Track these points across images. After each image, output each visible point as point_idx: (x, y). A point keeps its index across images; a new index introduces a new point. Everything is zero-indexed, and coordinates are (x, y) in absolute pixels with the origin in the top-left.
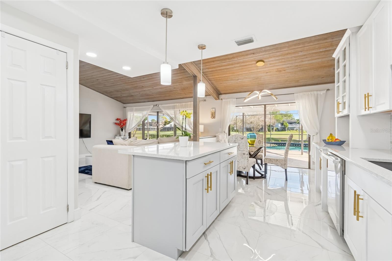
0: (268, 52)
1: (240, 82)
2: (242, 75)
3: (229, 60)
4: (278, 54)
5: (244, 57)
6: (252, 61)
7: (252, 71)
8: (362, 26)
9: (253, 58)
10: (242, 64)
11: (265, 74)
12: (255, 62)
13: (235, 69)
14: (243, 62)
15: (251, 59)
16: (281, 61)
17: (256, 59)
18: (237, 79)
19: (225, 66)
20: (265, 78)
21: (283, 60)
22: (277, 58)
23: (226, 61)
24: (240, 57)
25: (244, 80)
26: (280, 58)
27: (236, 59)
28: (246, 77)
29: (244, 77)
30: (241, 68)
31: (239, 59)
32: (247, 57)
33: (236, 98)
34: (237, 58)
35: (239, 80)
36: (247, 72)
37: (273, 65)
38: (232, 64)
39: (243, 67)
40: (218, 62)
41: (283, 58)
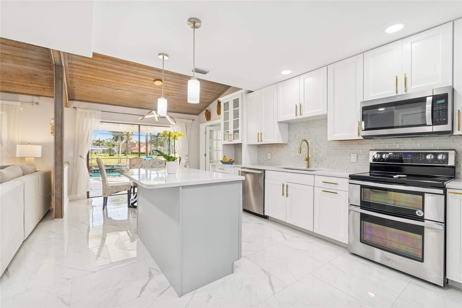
0: (173, 75)
1: (119, 93)
2: (128, 87)
3: (127, 66)
4: (179, 80)
5: (147, 70)
6: (151, 77)
7: (142, 86)
8: (252, 92)
9: (155, 75)
10: (139, 76)
11: (153, 93)
12: (153, 79)
13: (126, 77)
14: (142, 74)
15: (152, 74)
16: (176, 87)
17: (157, 77)
18: (118, 88)
19: (115, 69)
20: (150, 97)
21: (178, 87)
22: (175, 84)
23: (122, 65)
24: (143, 69)
25: (126, 92)
26: (178, 84)
27: (136, 68)
28: (131, 89)
29: (129, 89)
30: (134, 78)
31: (140, 69)
32: (150, 71)
33: (101, 111)
34: (139, 68)
35: (119, 91)
36: (136, 85)
37: (167, 88)
38: (127, 71)
39: (136, 79)
40: (110, 61)
41: (179, 85)
